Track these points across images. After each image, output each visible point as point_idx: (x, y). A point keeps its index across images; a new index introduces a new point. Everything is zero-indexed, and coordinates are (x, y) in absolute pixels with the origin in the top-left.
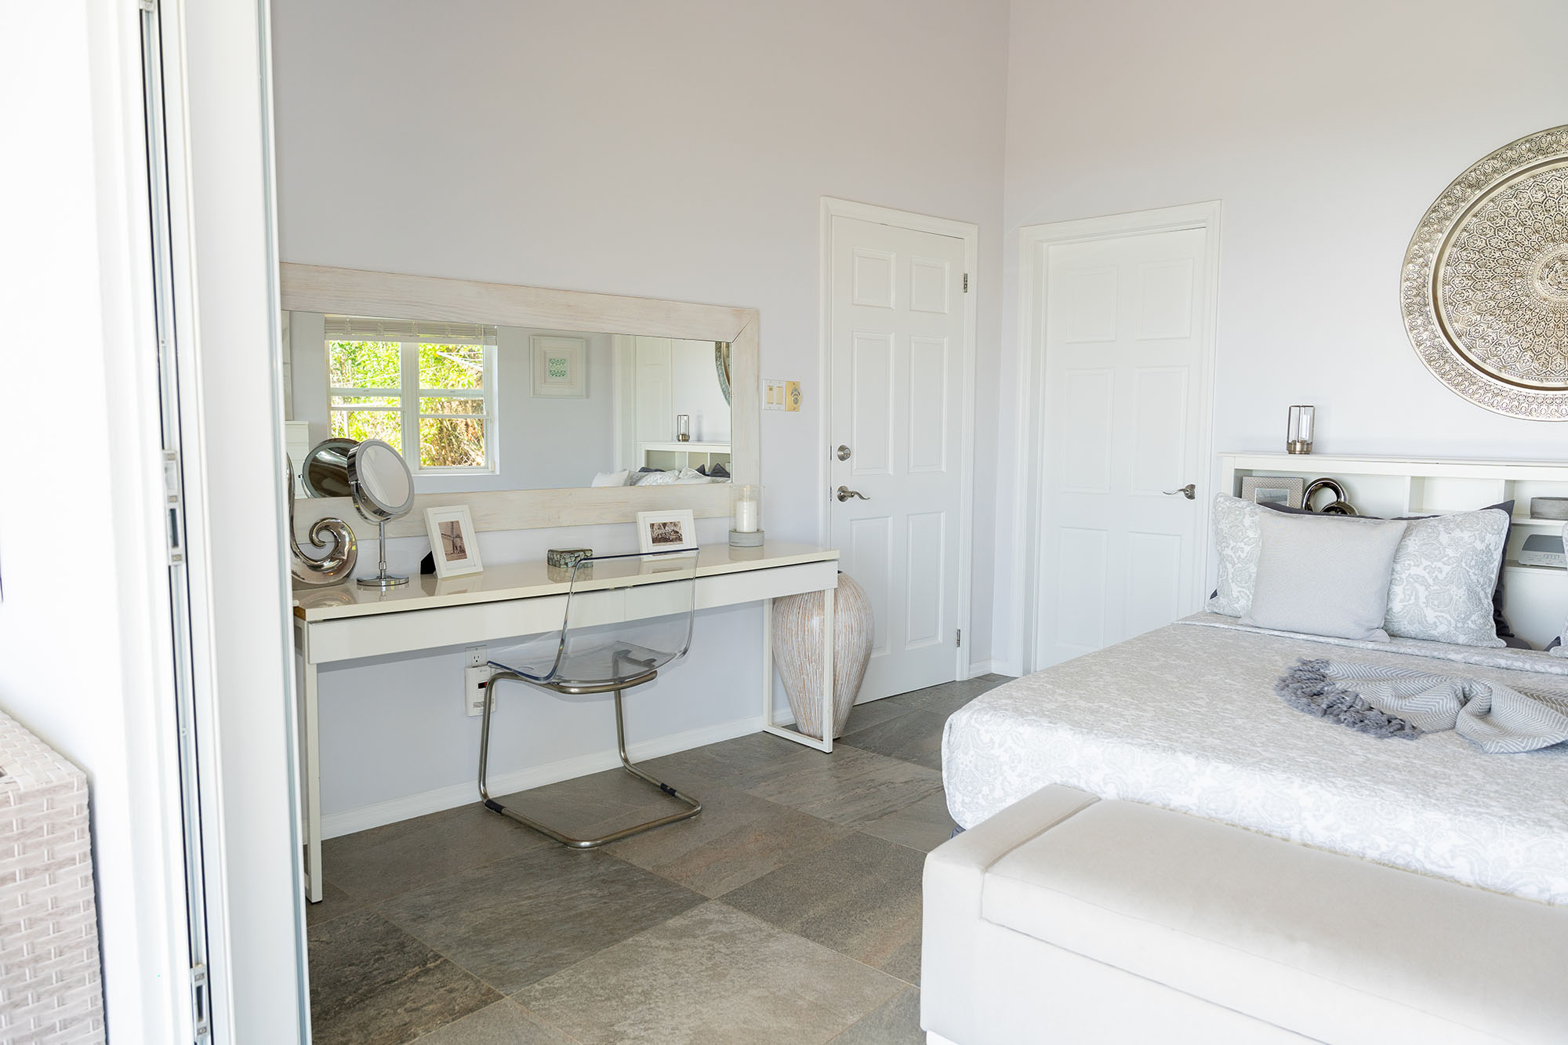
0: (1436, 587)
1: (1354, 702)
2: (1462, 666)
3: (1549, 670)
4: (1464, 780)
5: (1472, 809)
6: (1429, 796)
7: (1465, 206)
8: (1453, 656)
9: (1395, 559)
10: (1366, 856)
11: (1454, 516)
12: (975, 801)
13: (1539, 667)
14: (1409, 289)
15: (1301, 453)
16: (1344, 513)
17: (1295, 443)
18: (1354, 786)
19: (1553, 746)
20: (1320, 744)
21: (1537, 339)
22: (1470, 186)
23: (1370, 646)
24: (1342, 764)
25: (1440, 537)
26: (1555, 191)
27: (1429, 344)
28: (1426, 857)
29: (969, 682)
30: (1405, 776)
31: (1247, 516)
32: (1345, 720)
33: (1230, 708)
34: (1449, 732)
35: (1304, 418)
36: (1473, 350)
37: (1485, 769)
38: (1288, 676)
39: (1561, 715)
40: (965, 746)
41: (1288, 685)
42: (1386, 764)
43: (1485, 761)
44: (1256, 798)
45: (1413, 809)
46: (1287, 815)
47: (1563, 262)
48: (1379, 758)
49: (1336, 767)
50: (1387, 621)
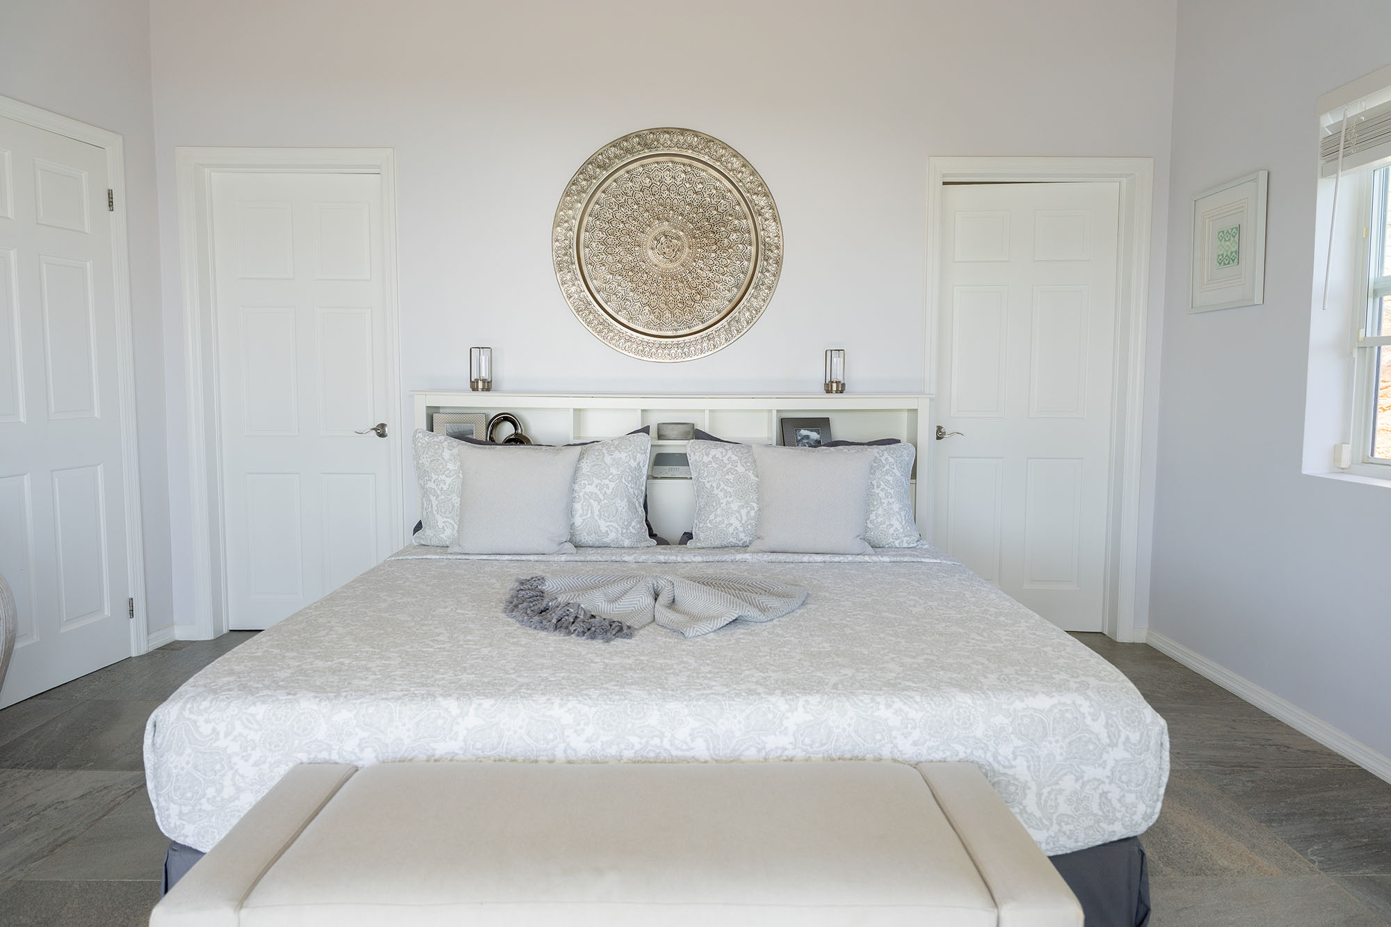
0: (605, 501)
1: (578, 613)
2: (635, 566)
3: (694, 560)
4: (684, 667)
5: (700, 692)
6: (667, 690)
7: (596, 183)
8: (626, 558)
9: (574, 480)
10: (623, 757)
12: (197, 808)
13: (687, 559)
14: (559, 248)
15: (483, 390)
16: (522, 443)
17: (477, 381)
18: (605, 694)
19: (730, 623)
20: (563, 658)
21: (652, 297)
22: (599, 167)
23: (563, 558)
24: (589, 675)
25: (605, 459)
26: (658, 179)
27: (576, 296)
28: (671, 745)
29: (149, 655)
30: (641, 673)
31: (446, 450)
32: (575, 630)
33: (471, 638)
34: (653, 625)
35: (483, 358)
36: (609, 303)
37: (693, 653)
38: (512, 597)
39: (729, 596)
40: (177, 745)
41: (516, 606)
42: (622, 666)
43: (690, 646)
44: (521, 728)
45: (656, 704)
46: (551, 736)
47: (666, 236)
48: (614, 662)
49: (584, 679)
50: (572, 535)
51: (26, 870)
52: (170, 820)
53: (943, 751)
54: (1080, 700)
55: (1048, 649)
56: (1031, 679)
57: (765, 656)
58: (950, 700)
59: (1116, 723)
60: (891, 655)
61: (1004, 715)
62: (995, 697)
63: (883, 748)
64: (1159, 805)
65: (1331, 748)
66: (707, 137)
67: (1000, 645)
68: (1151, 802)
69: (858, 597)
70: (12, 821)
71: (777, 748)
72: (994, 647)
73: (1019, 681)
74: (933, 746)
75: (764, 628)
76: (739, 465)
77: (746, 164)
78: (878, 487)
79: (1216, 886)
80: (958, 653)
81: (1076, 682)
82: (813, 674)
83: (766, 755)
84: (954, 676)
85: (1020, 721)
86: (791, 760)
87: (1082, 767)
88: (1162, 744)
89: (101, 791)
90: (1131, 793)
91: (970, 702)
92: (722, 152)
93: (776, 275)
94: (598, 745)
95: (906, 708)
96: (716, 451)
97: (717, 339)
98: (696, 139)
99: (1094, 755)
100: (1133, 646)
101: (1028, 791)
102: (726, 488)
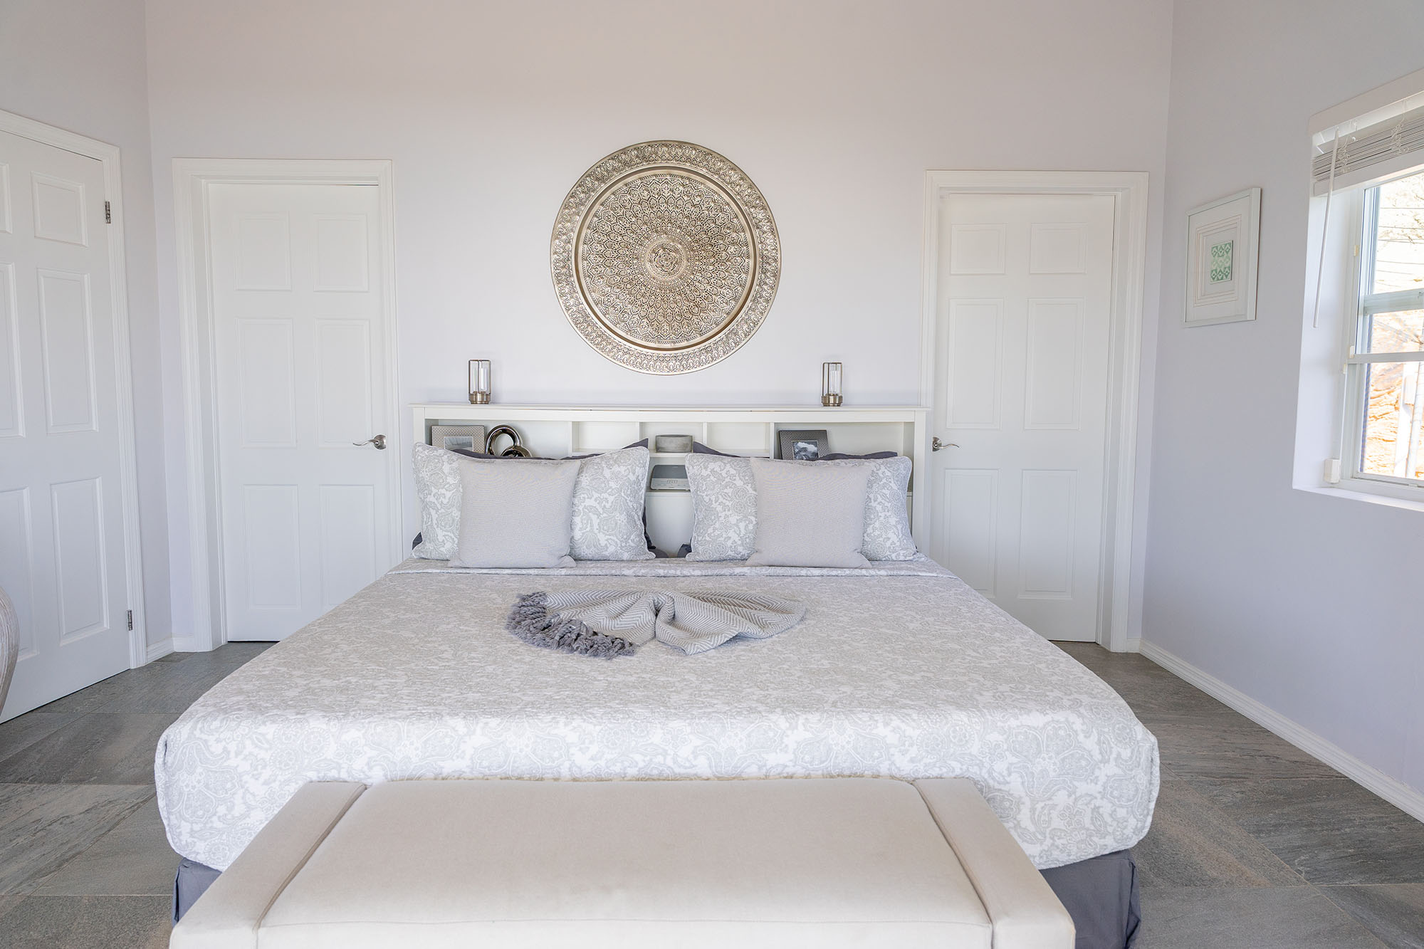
0: (605, 515)
1: (580, 630)
2: (634, 579)
4: (686, 685)
5: (702, 711)
6: (669, 708)
7: (594, 195)
8: (626, 572)
9: (574, 494)
10: (627, 775)
11: (611, 454)
12: (208, 826)
13: (686, 572)
14: (557, 261)
15: (482, 403)
16: (520, 455)
17: (476, 393)
18: (609, 713)
19: (730, 640)
20: (567, 676)
21: (650, 310)
22: (598, 179)
23: (564, 572)
24: (593, 693)
25: (604, 472)
26: (656, 192)
27: (575, 309)
28: (674, 763)
29: (149, 667)
30: (643, 692)
31: (445, 464)
32: (577, 648)
33: (475, 656)
34: (654, 642)
35: (482, 371)
36: (607, 316)
37: (695, 671)
38: (514, 613)
39: (729, 613)
40: (189, 764)
41: (519, 623)
42: (625, 685)
43: (691, 663)
44: (527, 746)
45: (659, 723)
46: (556, 754)
47: (664, 249)
48: (616, 679)
49: (588, 697)
50: (572, 548)
51: (34, 885)
52: (181, 838)
53: (940, 767)
54: (1073, 717)
55: (1042, 666)
56: (1025, 697)
57: (765, 674)
58: (946, 718)
59: (1108, 741)
60: (889, 673)
61: (999, 733)
62: (991, 715)
63: (881, 765)
64: (1150, 819)
65: (1320, 759)
66: (705, 150)
67: (995, 661)
68: (1142, 817)
69: (856, 612)
70: (19, 836)
71: (778, 765)
72: (990, 664)
73: (1013, 699)
74: (930, 763)
75: (765, 644)
76: (737, 478)
77: (744, 177)
78: (875, 501)
79: (1204, 897)
80: (955, 670)
81: (1068, 700)
82: (813, 692)
83: (766, 773)
84: (951, 693)
85: (1014, 739)
86: (792, 777)
87: (1075, 783)
88: (1152, 760)
89: (105, 805)
90: (1123, 807)
91: (966, 720)
92: (720, 164)
93: (774, 287)
94: (602, 763)
95: (903, 726)
96: (715, 464)
97: (714, 352)
98: (694, 152)
99: (1086, 771)
100: (1127, 656)
101: (1022, 806)
102: (724, 501)
